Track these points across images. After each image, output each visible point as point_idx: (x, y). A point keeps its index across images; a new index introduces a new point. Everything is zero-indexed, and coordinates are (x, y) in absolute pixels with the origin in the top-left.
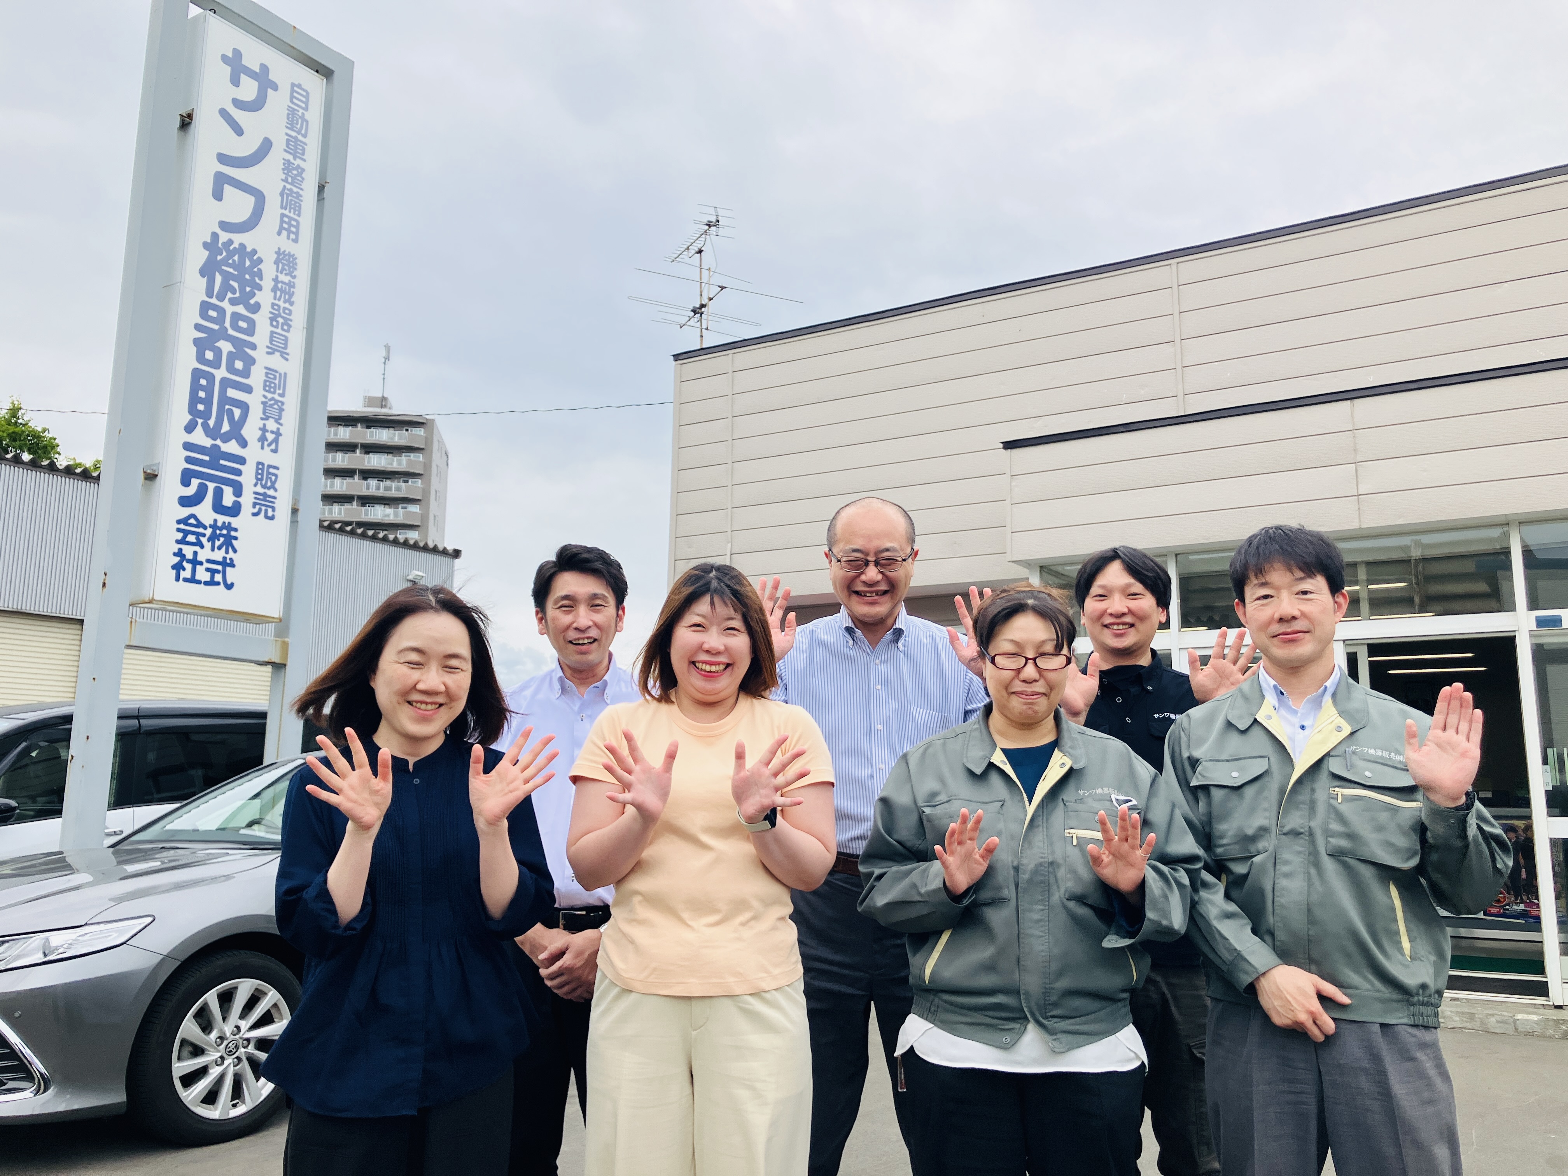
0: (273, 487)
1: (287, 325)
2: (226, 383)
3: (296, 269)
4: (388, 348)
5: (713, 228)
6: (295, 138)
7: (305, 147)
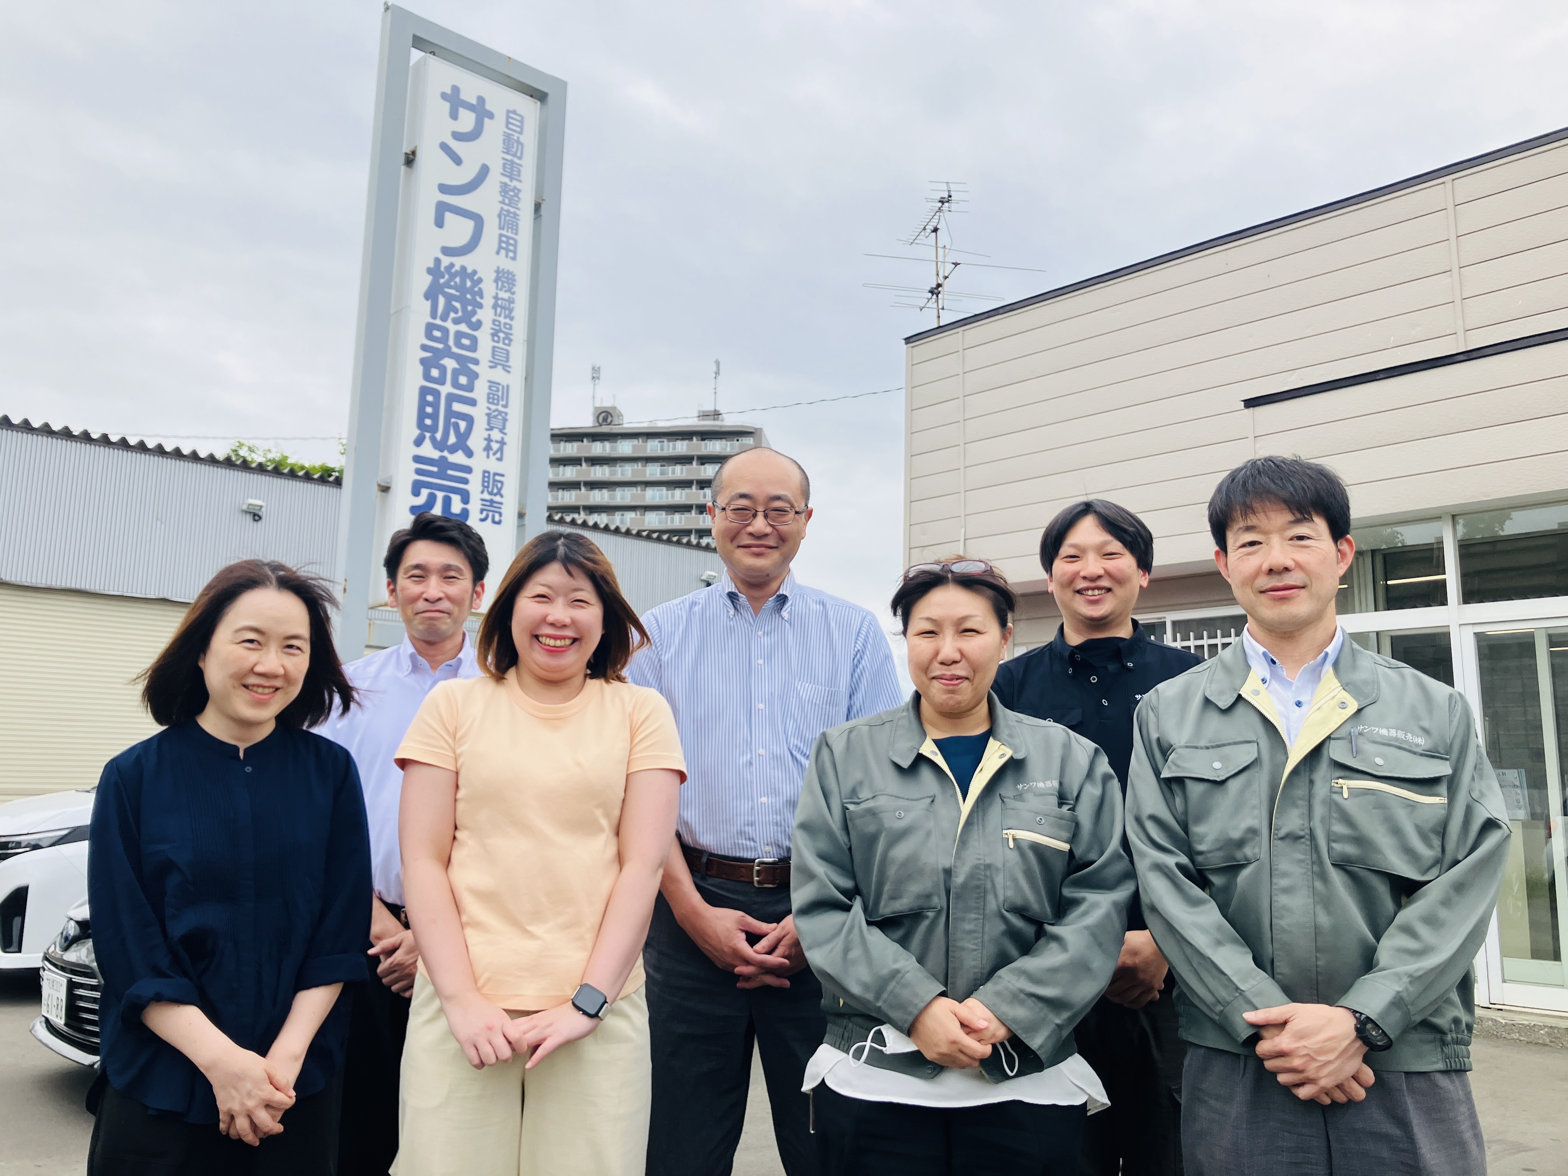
0: (499, 493)
1: (508, 339)
2: (451, 398)
3: (515, 285)
4: (718, 363)
5: (946, 204)
6: (512, 161)
7: (520, 168)
